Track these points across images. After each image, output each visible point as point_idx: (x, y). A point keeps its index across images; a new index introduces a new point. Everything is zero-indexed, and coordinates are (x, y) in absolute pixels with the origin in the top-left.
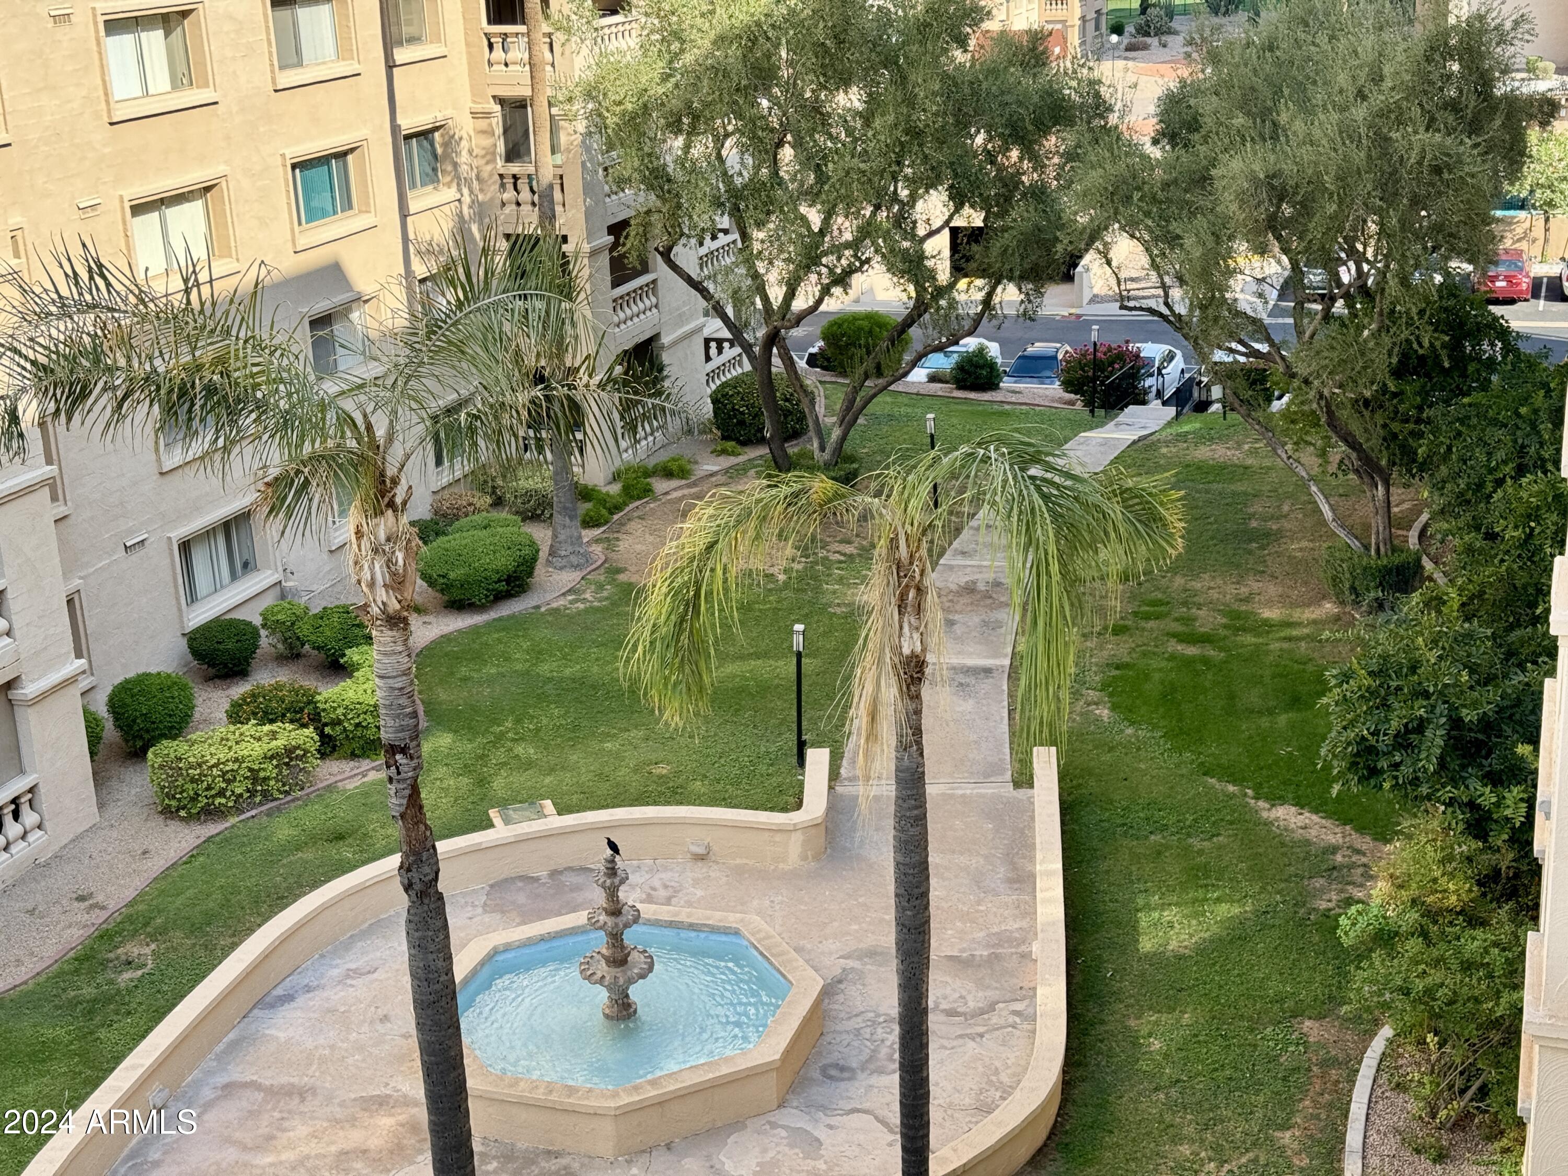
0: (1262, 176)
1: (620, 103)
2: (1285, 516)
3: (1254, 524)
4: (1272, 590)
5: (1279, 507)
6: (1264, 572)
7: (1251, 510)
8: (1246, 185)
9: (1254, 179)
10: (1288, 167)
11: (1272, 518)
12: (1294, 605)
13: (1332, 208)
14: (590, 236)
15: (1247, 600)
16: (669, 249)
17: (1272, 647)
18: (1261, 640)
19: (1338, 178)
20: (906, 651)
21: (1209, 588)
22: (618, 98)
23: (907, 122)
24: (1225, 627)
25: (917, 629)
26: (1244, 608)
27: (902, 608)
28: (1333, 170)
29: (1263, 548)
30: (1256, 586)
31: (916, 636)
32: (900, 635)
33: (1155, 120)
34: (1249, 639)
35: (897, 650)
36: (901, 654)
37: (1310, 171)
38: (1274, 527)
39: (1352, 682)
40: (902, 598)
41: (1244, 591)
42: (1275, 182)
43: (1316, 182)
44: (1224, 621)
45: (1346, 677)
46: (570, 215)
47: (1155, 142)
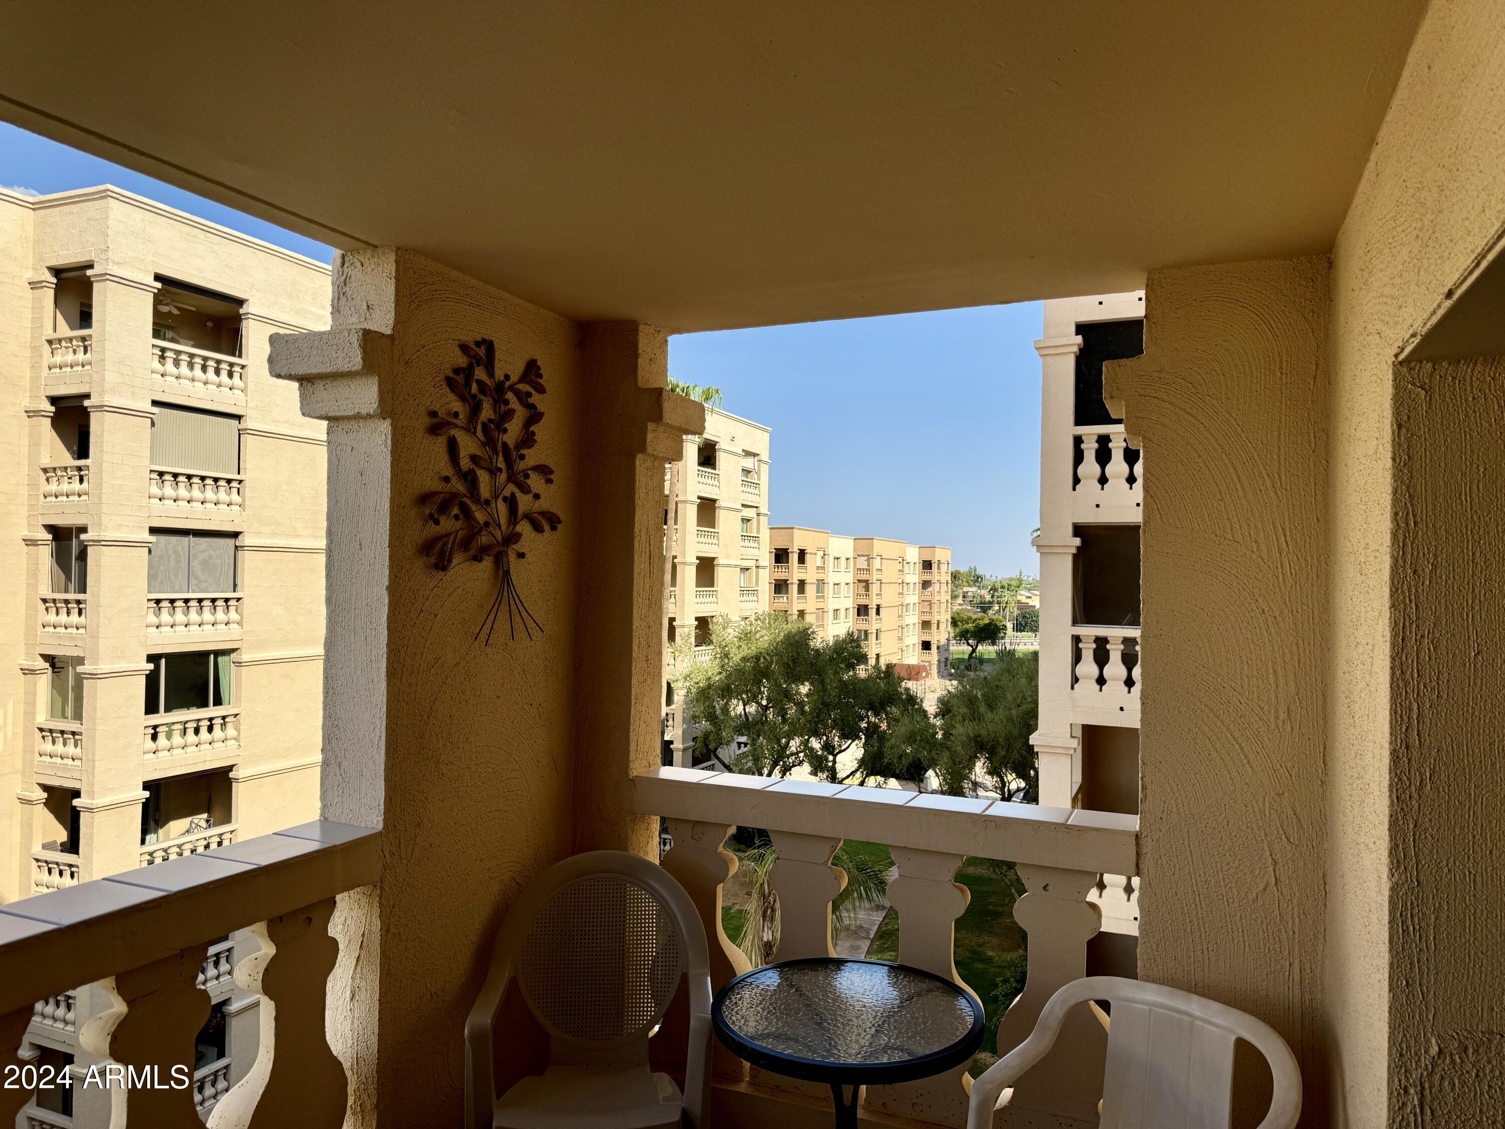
0: (972, 735)
1: (697, 683)
2: (1006, 905)
3: (990, 907)
4: (995, 941)
5: (1004, 900)
6: (991, 932)
7: (990, 900)
8: (965, 739)
9: (968, 737)
10: (983, 732)
11: (1000, 905)
12: (1004, 950)
13: (1003, 753)
14: (684, 742)
15: (981, 945)
16: (716, 749)
17: (990, 970)
18: (985, 966)
19: (1005, 740)
20: (765, 939)
21: (965, 938)
22: (697, 681)
23: (823, 699)
24: (969, 958)
25: (771, 928)
26: (980, 949)
27: (764, 917)
28: (1003, 735)
29: (993, 920)
30: (987, 939)
31: (770, 932)
32: (763, 931)
33: (936, 707)
34: (980, 966)
35: (761, 938)
36: (762, 941)
37: (993, 736)
38: (1000, 910)
39: (1007, 984)
40: (764, 913)
41: (981, 940)
42: (978, 739)
43: (995, 739)
44: (969, 955)
45: (1006, 981)
46: (675, 731)
47: (935, 717)
